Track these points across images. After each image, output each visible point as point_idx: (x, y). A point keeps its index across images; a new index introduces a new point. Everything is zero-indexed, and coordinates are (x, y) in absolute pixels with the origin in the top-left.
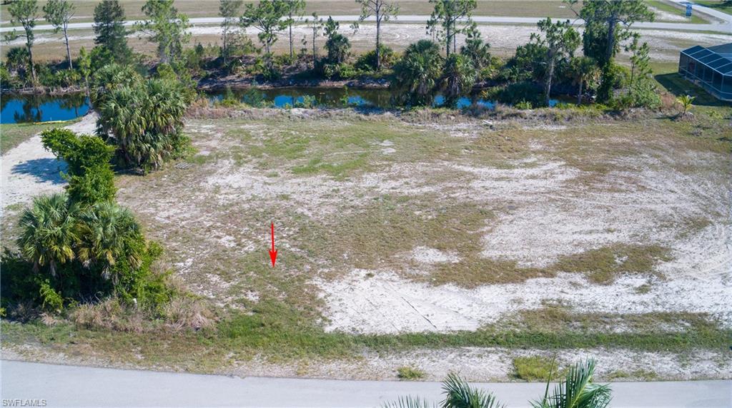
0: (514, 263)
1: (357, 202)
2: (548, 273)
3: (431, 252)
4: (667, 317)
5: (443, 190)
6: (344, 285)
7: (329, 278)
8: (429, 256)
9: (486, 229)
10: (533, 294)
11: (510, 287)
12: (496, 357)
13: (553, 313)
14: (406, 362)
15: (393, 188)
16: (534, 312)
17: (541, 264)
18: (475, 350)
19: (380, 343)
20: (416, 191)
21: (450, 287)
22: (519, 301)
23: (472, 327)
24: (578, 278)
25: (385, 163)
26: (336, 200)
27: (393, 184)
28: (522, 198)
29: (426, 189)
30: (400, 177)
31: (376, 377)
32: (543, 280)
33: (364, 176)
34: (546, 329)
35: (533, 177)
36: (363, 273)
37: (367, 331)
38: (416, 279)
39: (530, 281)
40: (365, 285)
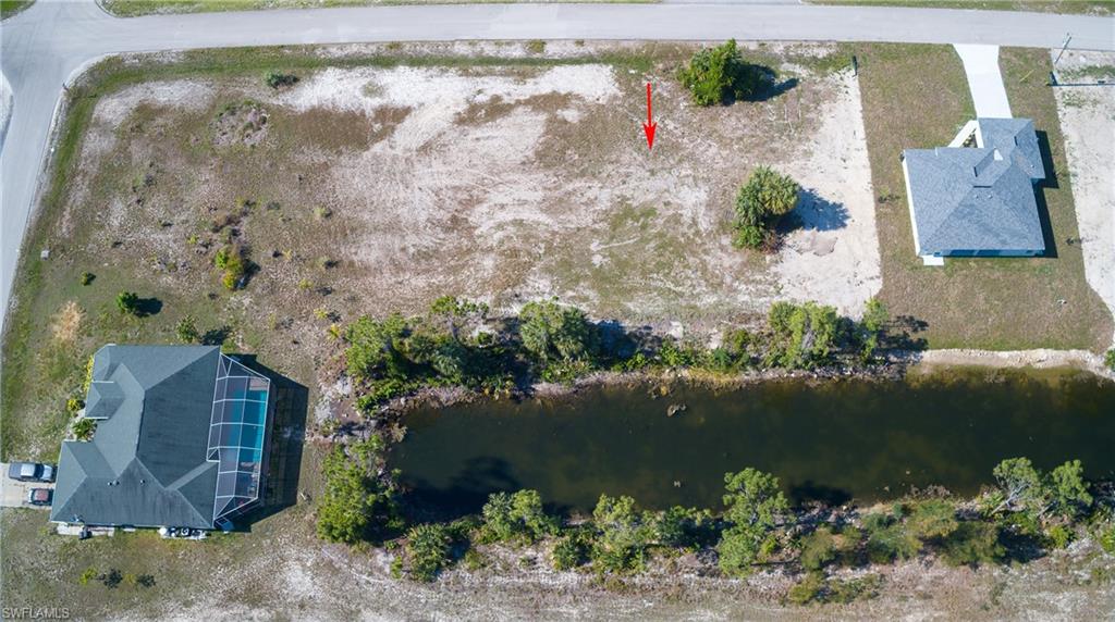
0: (533, 110)
1: (610, 167)
2: (519, 103)
3: (570, 119)
4: (478, 74)
5: (560, 186)
6: (609, 92)
7: (615, 97)
8: (571, 115)
9: (542, 139)
10: (530, 89)
11: (537, 93)
12: (550, 53)
13: (522, 77)
14: (582, 50)
15: (590, 187)
16: (529, 77)
17: (520, 109)
18: (556, 57)
19: (591, 60)
20: (578, 184)
21: (563, 92)
22: (536, 83)
23: (556, 68)
24: (506, 100)
25: (597, 226)
26: (622, 170)
27: (590, 194)
28: (515, 177)
29: (570, 187)
30: (586, 204)
31: (591, 41)
32: (522, 98)
33: (609, 204)
34: (528, 68)
35: (503, 207)
36: (601, 102)
37: (596, 66)
38: (578, 97)
39: (528, 97)
40: (600, 93)
